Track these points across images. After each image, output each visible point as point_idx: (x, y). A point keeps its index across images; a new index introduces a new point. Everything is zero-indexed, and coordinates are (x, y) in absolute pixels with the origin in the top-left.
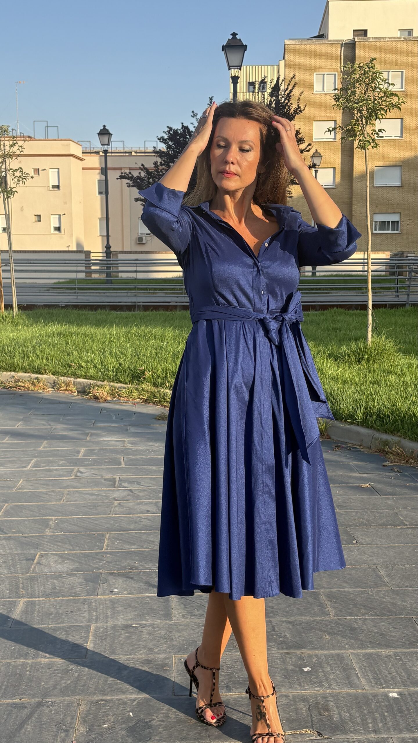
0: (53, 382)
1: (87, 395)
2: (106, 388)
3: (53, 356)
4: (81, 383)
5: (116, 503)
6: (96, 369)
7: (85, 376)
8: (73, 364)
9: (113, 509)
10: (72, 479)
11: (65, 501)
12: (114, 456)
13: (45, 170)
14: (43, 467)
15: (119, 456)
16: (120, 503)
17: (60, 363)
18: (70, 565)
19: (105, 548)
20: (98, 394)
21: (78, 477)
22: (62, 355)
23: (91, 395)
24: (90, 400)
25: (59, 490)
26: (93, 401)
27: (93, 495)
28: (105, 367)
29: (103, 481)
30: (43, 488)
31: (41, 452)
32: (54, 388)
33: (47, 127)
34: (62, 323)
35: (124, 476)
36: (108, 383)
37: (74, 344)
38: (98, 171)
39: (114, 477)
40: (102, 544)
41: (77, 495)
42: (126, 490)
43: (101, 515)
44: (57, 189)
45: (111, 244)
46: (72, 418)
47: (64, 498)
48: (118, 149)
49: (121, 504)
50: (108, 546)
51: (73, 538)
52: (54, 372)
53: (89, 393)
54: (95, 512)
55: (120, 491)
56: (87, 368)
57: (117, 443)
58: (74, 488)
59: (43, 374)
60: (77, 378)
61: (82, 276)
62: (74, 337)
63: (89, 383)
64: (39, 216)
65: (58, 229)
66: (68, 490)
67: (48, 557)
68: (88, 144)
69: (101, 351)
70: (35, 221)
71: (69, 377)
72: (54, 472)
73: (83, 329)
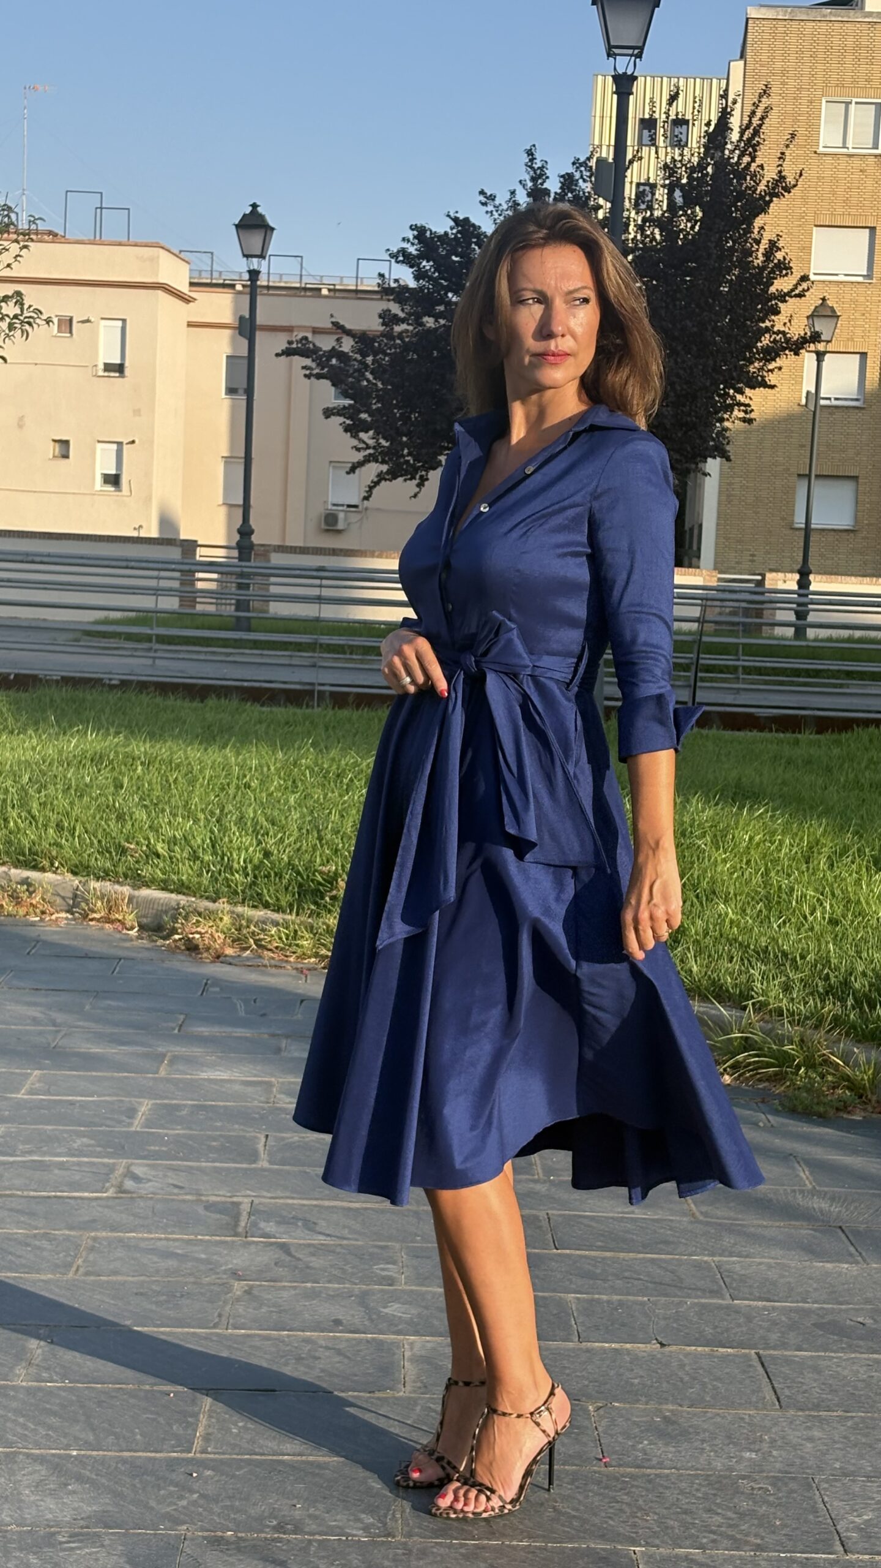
0: (70, 895)
1: (165, 938)
2: (221, 919)
3: (77, 821)
4: (151, 902)
5: (238, 1287)
6: (198, 862)
7: (164, 881)
8: (132, 846)
9: (228, 1308)
10: (108, 1198)
11: (81, 1270)
12: (236, 1130)
13: (88, 321)
14: (24, 1153)
15: (250, 1133)
16: (251, 1287)
17: (95, 842)
18: (82, 1500)
19: (198, 1444)
20: (197, 936)
21: (125, 1192)
22: (101, 818)
23: (177, 937)
24: (174, 953)
25: (67, 1232)
26: (183, 958)
27: (168, 1255)
28: (223, 859)
29: (201, 1210)
30: (18, 1224)
31: (20, 1104)
32: (72, 914)
33: (101, 208)
34: (108, 729)
35: (266, 1199)
36: (227, 907)
37: (138, 788)
38: (227, 333)
39: (235, 1199)
40: (189, 1432)
41: (120, 1253)
42: (272, 1244)
43: (189, 1327)
44: (117, 374)
45: (252, 522)
46: (121, 1004)
47: (80, 1262)
48: (285, 278)
49: (255, 1292)
50: (207, 1438)
51: (100, 1403)
52: (76, 866)
53: (174, 931)
54: (171, 1313)
55: (253, 1248)
56: (171, 858)
57: (250, 1089)
58: (113, 1229)
59: (43, 870)
60: (139, 888)
61: (171, 603)
62: (140, 768)
63: (174, 904)
64: (66, 443)
65: (114, 480)
66: (93, 1234)
67: (15, 1467)
68: (207, 258)
69: (212, 813)
70: (54, 456)
71: (118, 882)
72: (56, 1171)
73: (162, 750)
